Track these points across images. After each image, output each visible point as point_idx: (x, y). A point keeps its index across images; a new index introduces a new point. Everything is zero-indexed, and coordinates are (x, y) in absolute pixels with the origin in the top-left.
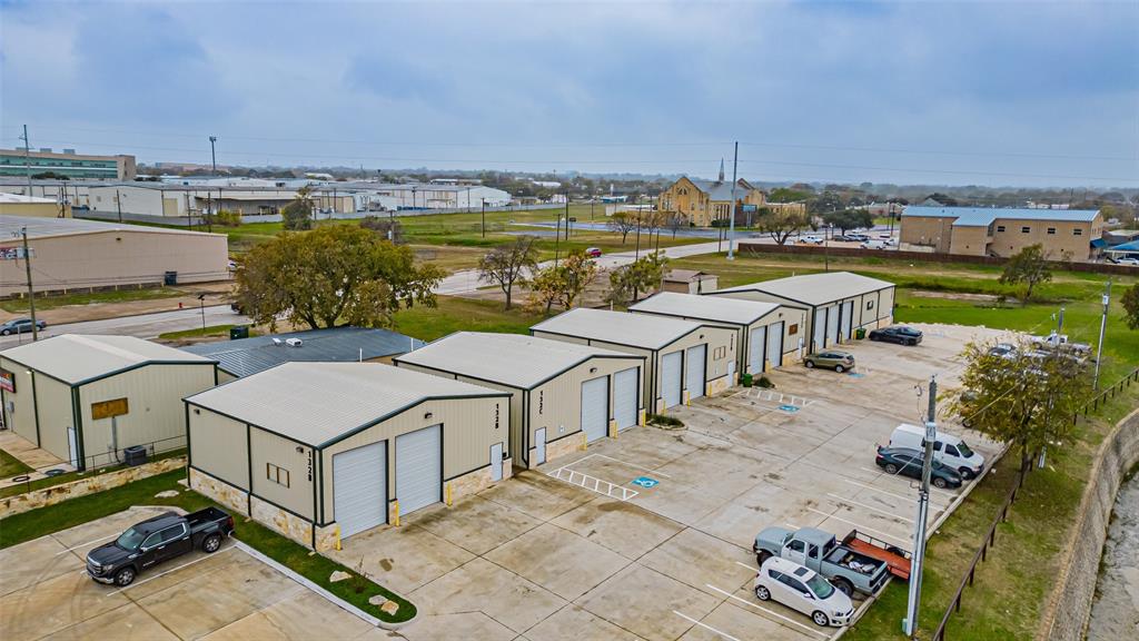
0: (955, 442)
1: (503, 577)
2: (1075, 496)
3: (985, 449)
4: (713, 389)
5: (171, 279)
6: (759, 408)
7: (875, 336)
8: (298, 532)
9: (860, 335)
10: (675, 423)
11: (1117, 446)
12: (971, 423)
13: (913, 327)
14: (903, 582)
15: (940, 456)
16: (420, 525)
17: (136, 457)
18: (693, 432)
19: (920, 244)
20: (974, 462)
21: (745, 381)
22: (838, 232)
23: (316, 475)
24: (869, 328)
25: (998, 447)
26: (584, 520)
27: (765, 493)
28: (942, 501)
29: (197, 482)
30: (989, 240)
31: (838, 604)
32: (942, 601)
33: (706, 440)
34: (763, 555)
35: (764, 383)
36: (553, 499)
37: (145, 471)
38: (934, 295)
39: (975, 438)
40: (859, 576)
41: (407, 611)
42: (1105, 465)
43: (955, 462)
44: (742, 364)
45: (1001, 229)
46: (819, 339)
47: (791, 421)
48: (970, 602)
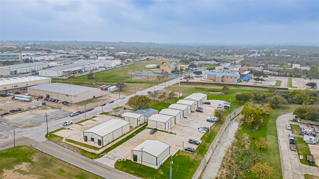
0: (213, 118)
1: (180, 132)
2: (224, 122)
3: (216, 119)
4: (189, 113)
5: (94, 97)
6: (194, 115)
7: (205, 103)
8: (164, 130)
9: (203, 103)
10: (186, 118)
11: (230, 117)
12: (215, 116)
13: (209, 101)
14: (209, 130)
15: (212, 120)
16: (171, 129)
17: (141, 125)
18: (188, 118)
19: (211, 80)
20: (215, 120)
21: (192, 112)
22: (196, 75)
23: (165, 125)
24: (204, 102)
25: (217, 118)
26: (184, 127)
27: (197, 124)
28: (212, 124)
29: (149, 127)
30: (222, 79)
31: (205, 131)
32: (212, 131)
33: (190, 119)
34: (199, 129)
35: (193, 112)
36: (180, 126)
37: (142, 126)
38: (213, 93)
39: (215, 118)
40: (206, 129)
41: (176, 134)
42: (228, 119)
43: (213, 120)
44: (191, 110)
45: (224, 77)
46: (198, 105)
47: (198, 117)
48: (214, 131)
